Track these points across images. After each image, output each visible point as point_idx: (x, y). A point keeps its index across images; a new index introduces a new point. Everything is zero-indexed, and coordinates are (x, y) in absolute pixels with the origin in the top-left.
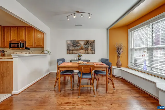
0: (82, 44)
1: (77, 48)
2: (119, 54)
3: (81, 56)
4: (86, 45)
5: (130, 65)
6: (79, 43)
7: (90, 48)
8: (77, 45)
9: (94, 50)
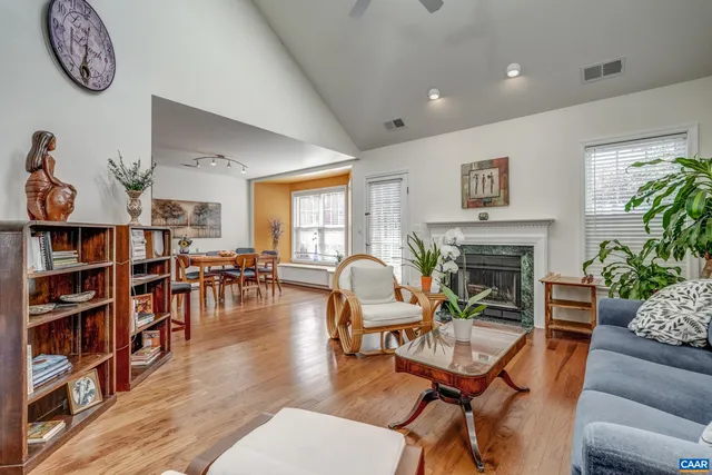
0: (189, 210)
1: (175, 221)
2: (276, 237)
3: (189, 244)
4: (199, 215)
5: (294, 257)
6: (181, 209)
7: (210, 222)
8: (175, 213)
9: (220, 229)
